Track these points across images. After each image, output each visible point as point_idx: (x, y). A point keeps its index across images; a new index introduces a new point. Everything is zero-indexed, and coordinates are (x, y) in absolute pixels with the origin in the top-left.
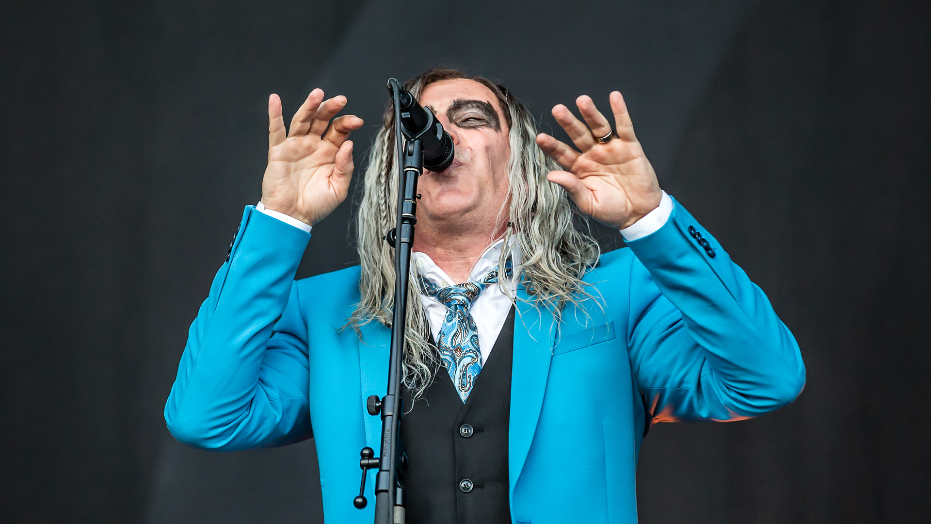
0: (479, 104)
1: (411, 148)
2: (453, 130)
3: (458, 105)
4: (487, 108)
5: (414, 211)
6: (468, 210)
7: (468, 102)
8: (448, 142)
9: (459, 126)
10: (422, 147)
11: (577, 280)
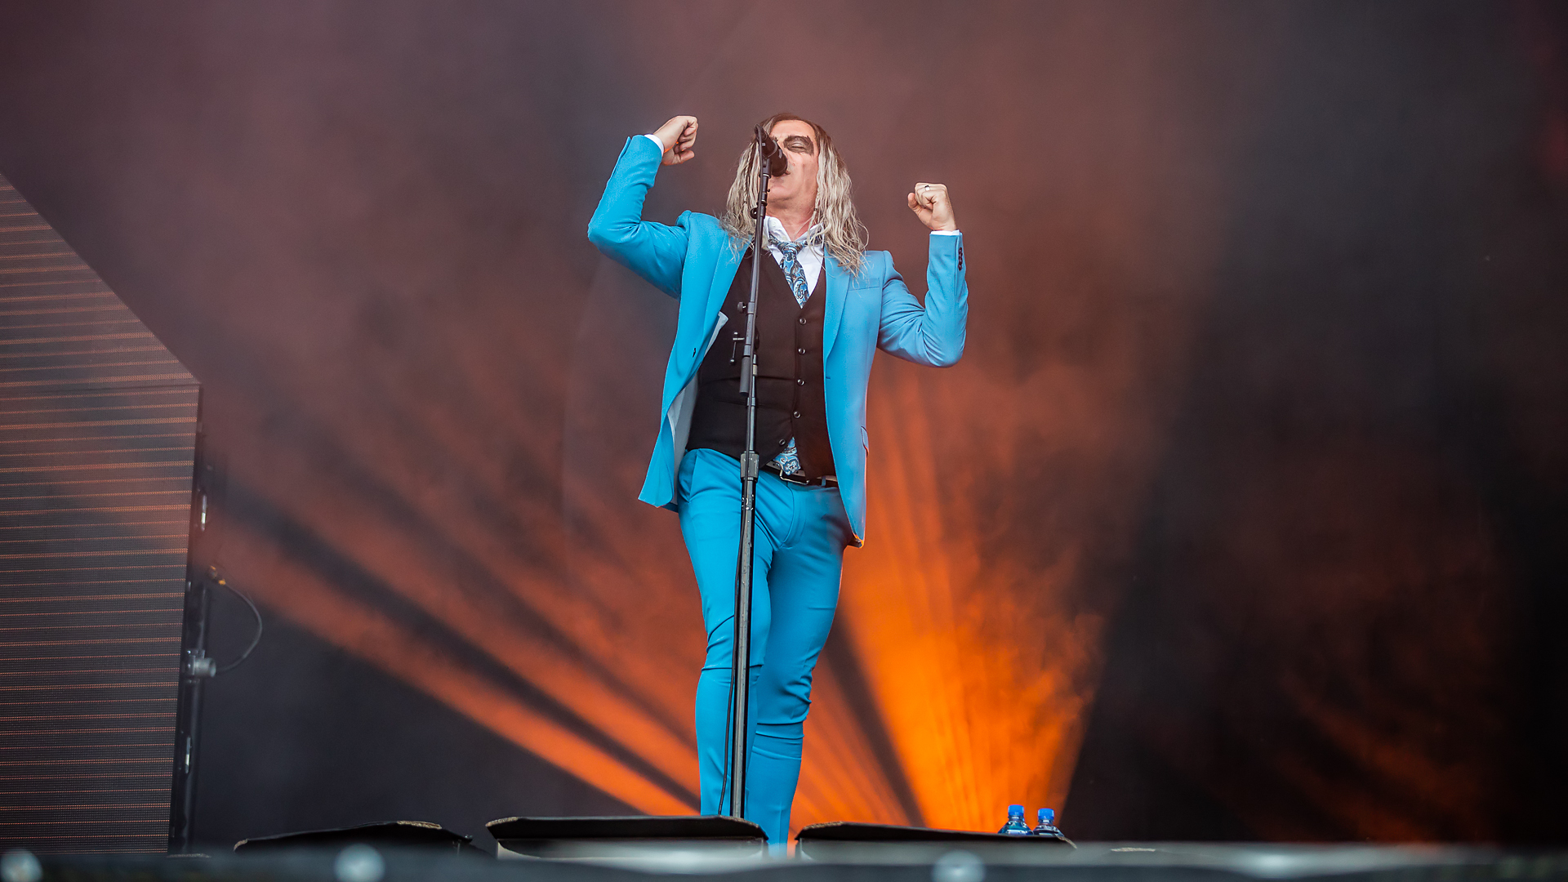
0: (802, 139)
1: (765, 163)
2: (786, 152)
3: (790, 139)
4: (806, 140)
5: (766, 199)
6: (787, 199)
7: (796, 137)
8: (784, 159)
9: (789, 149)
10: (771, 163)
11: (855, 251)
